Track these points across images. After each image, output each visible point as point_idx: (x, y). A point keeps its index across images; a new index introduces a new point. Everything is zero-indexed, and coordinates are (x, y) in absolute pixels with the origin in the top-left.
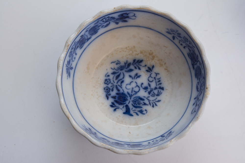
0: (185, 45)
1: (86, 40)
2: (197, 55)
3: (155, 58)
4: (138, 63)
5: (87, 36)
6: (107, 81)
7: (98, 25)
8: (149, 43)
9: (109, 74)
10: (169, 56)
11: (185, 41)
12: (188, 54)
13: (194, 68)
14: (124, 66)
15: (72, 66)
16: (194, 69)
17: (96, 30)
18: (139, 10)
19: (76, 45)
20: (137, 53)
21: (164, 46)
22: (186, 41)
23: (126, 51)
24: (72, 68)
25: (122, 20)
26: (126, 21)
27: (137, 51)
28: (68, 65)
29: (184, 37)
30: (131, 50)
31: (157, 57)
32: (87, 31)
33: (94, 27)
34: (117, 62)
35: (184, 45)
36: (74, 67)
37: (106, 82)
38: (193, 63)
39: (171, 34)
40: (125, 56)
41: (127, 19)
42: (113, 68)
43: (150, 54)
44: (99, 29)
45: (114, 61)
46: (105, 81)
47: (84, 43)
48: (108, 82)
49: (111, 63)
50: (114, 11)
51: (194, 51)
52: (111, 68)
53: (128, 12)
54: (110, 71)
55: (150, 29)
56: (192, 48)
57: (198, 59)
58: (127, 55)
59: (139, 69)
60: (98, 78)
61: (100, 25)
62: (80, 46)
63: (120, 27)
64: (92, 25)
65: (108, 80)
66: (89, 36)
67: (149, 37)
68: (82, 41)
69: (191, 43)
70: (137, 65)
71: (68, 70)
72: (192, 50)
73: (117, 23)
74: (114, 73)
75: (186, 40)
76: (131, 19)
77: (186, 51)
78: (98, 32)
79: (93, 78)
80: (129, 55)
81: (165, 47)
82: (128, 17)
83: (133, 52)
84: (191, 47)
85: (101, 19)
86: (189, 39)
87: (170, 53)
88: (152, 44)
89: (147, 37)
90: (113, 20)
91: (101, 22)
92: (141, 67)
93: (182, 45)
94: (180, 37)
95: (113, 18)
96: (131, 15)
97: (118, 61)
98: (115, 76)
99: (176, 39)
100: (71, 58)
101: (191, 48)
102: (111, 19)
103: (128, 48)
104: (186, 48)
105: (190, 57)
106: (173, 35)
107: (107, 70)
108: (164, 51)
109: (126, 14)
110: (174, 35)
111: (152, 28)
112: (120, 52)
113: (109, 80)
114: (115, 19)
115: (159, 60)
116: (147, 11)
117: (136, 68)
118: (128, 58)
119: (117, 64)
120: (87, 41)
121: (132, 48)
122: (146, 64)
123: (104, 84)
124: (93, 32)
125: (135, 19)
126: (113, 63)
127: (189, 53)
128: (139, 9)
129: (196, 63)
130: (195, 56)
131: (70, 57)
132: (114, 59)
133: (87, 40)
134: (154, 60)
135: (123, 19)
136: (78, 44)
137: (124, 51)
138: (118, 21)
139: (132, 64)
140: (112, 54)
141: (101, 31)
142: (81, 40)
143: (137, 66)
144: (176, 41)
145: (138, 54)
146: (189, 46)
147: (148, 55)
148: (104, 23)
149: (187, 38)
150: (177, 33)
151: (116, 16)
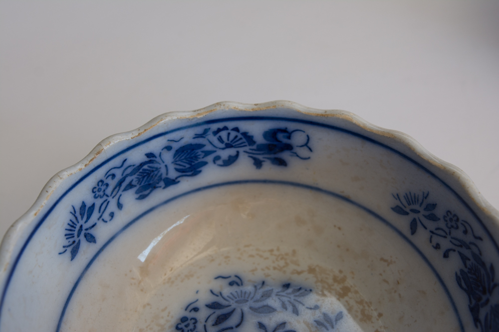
0: (450, 246)
1: (160, 179)
2: (488, 266)
3: (350, 294)
4: (296, 296)
5: (166, 166)
6: (186, 323)
7: (203, 146)
8: (339, 246)
9: (201, 304)
10: (395, 292)
11: (447, 230)
12: (459, 273)
13: (476, 320)
14: (250, 293)
15: (92, 231)
16: (480, 322)
17: (196, 162)
18: (322, 120)
19: (127, 175)
20: (299, 269)
21: (382, 259)
22: (452, 226)
23: (267, 258)
24: (91, 239)
25: (272, 156)
26: (282, 163)
27: (298, 265)
28: (82, 218)
29: (449, 212)
30: (282, 259)
31: (356, 292)
32: (168, 148)
33: (191, 145)
34: (233, 279)
35: (445, 244)
36: (101, 241)
37: (182, 326)
38: (474, 302)
39: (407, 214)
40: (263, 270)
41: (285, 155)
42: (216, 291)
43: (335, 279)
44: (205, 163)
45: (225, 274)
46: (179, 322)
47: (155, 188)
48: (186, 326)
49: (216, 278)
50: (253, 109)
51: (478, 257)
52: (212, 292)
53: (291, 126)
54: (205, 298)
55: (347, 199)
56: (473, 247)
57: (493, 280)
58: (268, 268)
59: (296, 312)
60: (163, 310)
61: (208, 148)
62: (138, 186)
63: (265, 182)
64: (188, 137)
65: (189, 321)
66: (173, 174)
67: (339, 228)
68: (149, 174)
69: (469, 229)
70: (292, 301)
71: (76, 233)
72: (474, 255)
73: (258, 164)
74: (213, 306)
75: (453, 224)
76: (298, 156)
77: (451, 267)
78: (200, 171)
79: (148, 304)
80: (275, 268)
81: (385, 261)
82: (289, 147)
83: (287, 264)
84: (471, 243)
85: (215, 127)
86: (464, 214)
87: (398, 283)
88: (348, 250)
89: (335, 226)
90: (247, 148)
91: (214, 139)
92: (301, 308)
93: (437, 247)
94: (433, 218)
95: (248, 138)
96: (298, 139)
97: (236, 276)
98: (214, 313)
99: (420, 229)
100: (98, 202)
101: (469, 248)
102: (244, 140)
103: (276, 252)
104: (451, 254)
105: (465, 283)
106: (412, 216)
107: (197, 292)
108: (381, 274)
109: (286, 134)
110: (415, 216)
111: (353, 198)
112: (252, 256)
113: (193, 321)
114: (254, 147)
115: (361, 302)
116: (342, 125)
117: (284, 307)
118: (268, 276)
119: (231, 284)
120: (164, 188)
121: (287, 254)
122: (319, 304)
123: (174, 329)
124: (188, 166)
125: (309, 158)
126: (220, 280)
127: (462, 271)
128: (322, 115)
129: (484, 298)
130: (483, 272)
131: (95, 197)
132: (229, 269)
133: (164, 180)
134: (346, 298)
135: (275, 153)
136: (134, 177)
137: (261, 256)
138: (260, 157)
139: (277, 295)
140: (227, 257)
141: (211, 173)
142: (145, 167)
143: (290, 302)
144: (421, 238)
145: (299, 273)
146: (462, 244)
147: (330, 281)
148: (223, 149)
149: (455, 215)
150: (424, 206)
151: (257, 130)
